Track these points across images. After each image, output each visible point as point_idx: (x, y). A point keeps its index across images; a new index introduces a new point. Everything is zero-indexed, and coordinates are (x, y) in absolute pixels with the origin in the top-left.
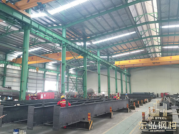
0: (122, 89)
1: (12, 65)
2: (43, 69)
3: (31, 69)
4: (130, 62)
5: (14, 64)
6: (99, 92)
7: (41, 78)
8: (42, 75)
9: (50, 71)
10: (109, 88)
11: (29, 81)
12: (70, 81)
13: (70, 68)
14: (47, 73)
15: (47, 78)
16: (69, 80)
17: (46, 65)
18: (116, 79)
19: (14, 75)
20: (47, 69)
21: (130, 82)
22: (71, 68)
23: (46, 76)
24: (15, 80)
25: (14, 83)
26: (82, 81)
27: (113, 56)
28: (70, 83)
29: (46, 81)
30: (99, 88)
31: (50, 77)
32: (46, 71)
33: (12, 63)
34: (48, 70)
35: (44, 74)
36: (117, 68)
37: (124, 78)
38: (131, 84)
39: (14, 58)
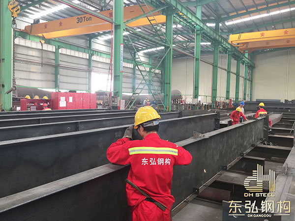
0: (237, 93)
1: (24, 37)
2: (86, 51)
3: (63, 49)
4: (262, 35)
5: (28, 37)
6: (196, 96)
7: (85, 67)
8: (85, 62)
9: (99, 54)
10: (214, 90)
11: (61, 71)
12: (138, 75)
13: (139, 51)
14: (94, 58)
15: (94, 68)
16: (136, 73)
17: (92, 43)
18: (228, 72)
19: (32, 58)
20: (93, 51)
21: (252, 79)
22: (141, 50)
23: (93, 64)
24: (34, 68)
25: (31, 73)
26: (160, 76)
27: (228, 23)
28: (139, 79)
29: (93, 74)
30: (196, 88)
31: (100, 65)
32: (92, 55)
33: (24, 34)
34: (97, 53)
35: (89, 60)
36: (233, 49)
37: (243, 71)
38: (253, 84)
39: (27, 25)
